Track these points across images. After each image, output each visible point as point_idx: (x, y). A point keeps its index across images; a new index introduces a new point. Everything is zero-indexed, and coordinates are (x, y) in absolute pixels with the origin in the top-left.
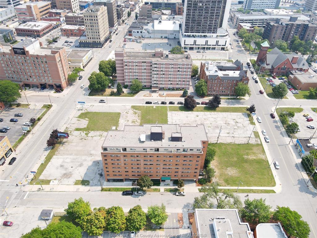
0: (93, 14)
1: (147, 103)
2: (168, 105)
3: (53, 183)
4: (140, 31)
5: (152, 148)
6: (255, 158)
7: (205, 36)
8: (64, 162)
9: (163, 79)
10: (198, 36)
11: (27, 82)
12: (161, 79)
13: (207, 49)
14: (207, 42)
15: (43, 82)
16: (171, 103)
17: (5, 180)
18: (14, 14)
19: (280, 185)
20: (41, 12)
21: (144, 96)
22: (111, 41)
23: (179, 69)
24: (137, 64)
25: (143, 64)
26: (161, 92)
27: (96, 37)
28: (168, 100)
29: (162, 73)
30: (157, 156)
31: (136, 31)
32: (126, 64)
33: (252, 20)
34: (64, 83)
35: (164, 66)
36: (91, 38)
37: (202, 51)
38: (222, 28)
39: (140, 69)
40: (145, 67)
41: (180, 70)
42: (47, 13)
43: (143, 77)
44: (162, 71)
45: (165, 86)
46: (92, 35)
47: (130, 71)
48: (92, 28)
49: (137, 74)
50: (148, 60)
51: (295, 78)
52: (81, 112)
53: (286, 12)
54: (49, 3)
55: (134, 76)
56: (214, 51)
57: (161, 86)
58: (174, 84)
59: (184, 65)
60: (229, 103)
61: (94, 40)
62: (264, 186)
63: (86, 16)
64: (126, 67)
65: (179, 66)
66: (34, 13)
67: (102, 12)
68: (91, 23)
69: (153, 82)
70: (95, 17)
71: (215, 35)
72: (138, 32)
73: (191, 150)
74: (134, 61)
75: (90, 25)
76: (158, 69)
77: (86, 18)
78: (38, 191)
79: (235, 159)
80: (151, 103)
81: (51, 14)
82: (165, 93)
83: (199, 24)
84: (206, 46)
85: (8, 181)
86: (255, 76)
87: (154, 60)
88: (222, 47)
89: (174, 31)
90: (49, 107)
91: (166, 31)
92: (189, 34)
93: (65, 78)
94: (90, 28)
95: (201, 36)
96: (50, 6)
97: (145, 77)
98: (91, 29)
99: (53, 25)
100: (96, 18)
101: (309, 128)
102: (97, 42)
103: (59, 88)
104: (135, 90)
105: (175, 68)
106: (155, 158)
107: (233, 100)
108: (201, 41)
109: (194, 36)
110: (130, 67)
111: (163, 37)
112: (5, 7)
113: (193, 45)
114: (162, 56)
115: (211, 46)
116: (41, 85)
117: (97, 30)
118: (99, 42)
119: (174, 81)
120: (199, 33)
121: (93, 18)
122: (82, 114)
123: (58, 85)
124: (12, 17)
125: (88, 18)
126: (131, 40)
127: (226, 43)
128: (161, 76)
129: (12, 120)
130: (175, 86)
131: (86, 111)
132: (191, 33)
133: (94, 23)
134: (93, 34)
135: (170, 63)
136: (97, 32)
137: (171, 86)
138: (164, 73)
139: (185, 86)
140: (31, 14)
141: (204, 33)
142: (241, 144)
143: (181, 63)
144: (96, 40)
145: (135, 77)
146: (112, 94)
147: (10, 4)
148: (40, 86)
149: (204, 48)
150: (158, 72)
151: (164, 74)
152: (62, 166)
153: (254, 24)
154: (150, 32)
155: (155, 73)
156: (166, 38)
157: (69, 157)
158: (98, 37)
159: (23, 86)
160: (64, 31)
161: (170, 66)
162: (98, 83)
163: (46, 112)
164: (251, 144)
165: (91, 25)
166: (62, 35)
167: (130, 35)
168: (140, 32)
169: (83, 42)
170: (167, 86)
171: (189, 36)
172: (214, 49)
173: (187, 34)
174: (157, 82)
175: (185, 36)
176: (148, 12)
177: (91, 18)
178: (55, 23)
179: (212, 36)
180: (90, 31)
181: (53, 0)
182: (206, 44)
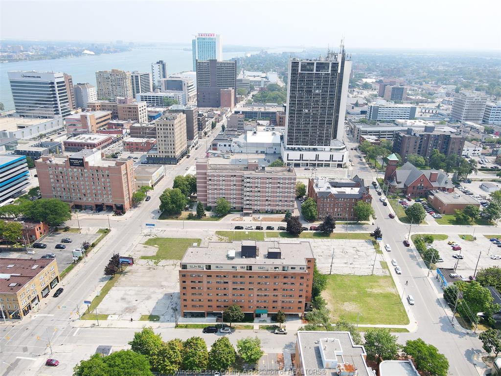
0: (168, 122)
1: (237, 228)
2: (265, 230)
3: (112, 318)
4: (227, 144)
5: (243, 266)
6: (381, 291)
7: (314, 150)
8: (125, 294)
9: (259, 198)
10: (306, 150)
11: (79, 202)
12: (256, 198)
13: (319, 165)
14: (317, 156)
15: (100, 201)
16: (269, 228)
17: (49, 314)
18: (61, 126)
19: (416, 323)
20: (97, 123)
21: (233, 220)
22: (188, 157)
23: (278, 185)
24: (224, 178)
25: (232, 179)
26: (256, 216)
27: (170, 150)
28: (265, 225)
29: (256, 189)
30: (250, 277)
31: (222, 144)
32: (210, 178)
33: (379, 132)
34: (127, 204)
35: (259, 180)
36: (164, 152)
37: (311, 168)
38: (337, 140)
39: (227, 185)
40: (235, 183)
41: (281, 186)
42: (105, 125)
43: (232, 196)
44: (257, 187)
45: (261, 208)
46: (165, 148)
47: (215, 187)
48: (166, 139)
49: (224, 191)
50: (238, 173)
51: (436, 199)
52: (149, 237)
53: (424, 123)
54: (109, 112)
55: (220, 194)
56: (328, 168)
57: (256, 208)
58: (273, 205)
59: (285, 179)
60: (346, 229)
61: (167, 154)
62: (394, 324)
64: (210, 182)
65: (279, 181)
66: (89, 124)
67: (180, 120)
68: (164, 133)
69: (245, 203)
70: (171, 125)
71: (327, 148)
72: (225, 145)
73: (292, 268)
74: (221, 174)
75: (163, 135)
76: (251, 185)
77: (159, 127)
78: (92, 327)
79: (355, 293)
80: (242, 228)
81: (110, 126)
82: (262, 216)
83: (306, 134)
84: (317, 162)
85: (53, 315)
86: (383, 197)
87: (247, 173)
88: (337, 163)
89: (274, 143)
90: (106, 231)
91: (263, 144)
93: (129, 197)
94: (163, 139)
95: (309, 150)
97: (235, 196)
98: (165, 141)
99: (112, 138)
100: (171, 128)
101: (455, 257)
102: (170, 157)
103: (120, 210)
104: (221, 212)
105: (274, 183)
106: (247, 280)
107: (353, 226)
108: (309, 156)
109: (299, 149)
110: (215, 183)
111: (259, 152)
112: (50, 118)
113: (300, 160)
114: (257, 169)
115: (324, 162)
116: (97, 206)
117: (172, 141)
118: (173, 157)
119: (273, 201)
120: (306, 145)
121: (168, 127)
122: (150, 240)
123: (119, 205)
124: (58, 130)
125: (162, 127)
126: (216, 155)
127: (343, 159)
128: (256, 194)
129: (58, 247)
130: (274, 208)
131: (155, 237)
132: (296, 145)
133: (169, 134)
134: (166, 146)
135: (268, 176)
136: (172, 145)
137: (269, 208)
138: (259, 189)
139: (288, 208)
140: (85, 126)
141: (313, 145)
142: (362, 276)
143: (282, 177)
144: (170, 155)
145: (221, 196)
146: (190, 217)
147: (58, 114)
148: (95, 208)
149: (314, 165)
150: (251, 189)
151: (259, 191)
152: (123, 299)
153: (381, 136)
154: (242, 145)
155: (248, 189)
156: (262, 152)
157: (133, 288)
158: (173, 151)
159: (72, 207)
160: (128, 144)
161: (268, 181)
162: (173, 202)
163: (102, 238)
164: (376, 276)
165: (165, 135)
166: (125, 150)
167: (215, 149)
168: (227, 146)
169: (153, 156)
170: (263, 208)
171: (294, 149)
172: (328, 165)
174: (251, 203)
175: (288, 149)
176: (239, 123)
177: (165, 127)
178: (115, 135)
179: (325, 149)
180: (163, 142)
181: (114, 110)
182: (316, 159)
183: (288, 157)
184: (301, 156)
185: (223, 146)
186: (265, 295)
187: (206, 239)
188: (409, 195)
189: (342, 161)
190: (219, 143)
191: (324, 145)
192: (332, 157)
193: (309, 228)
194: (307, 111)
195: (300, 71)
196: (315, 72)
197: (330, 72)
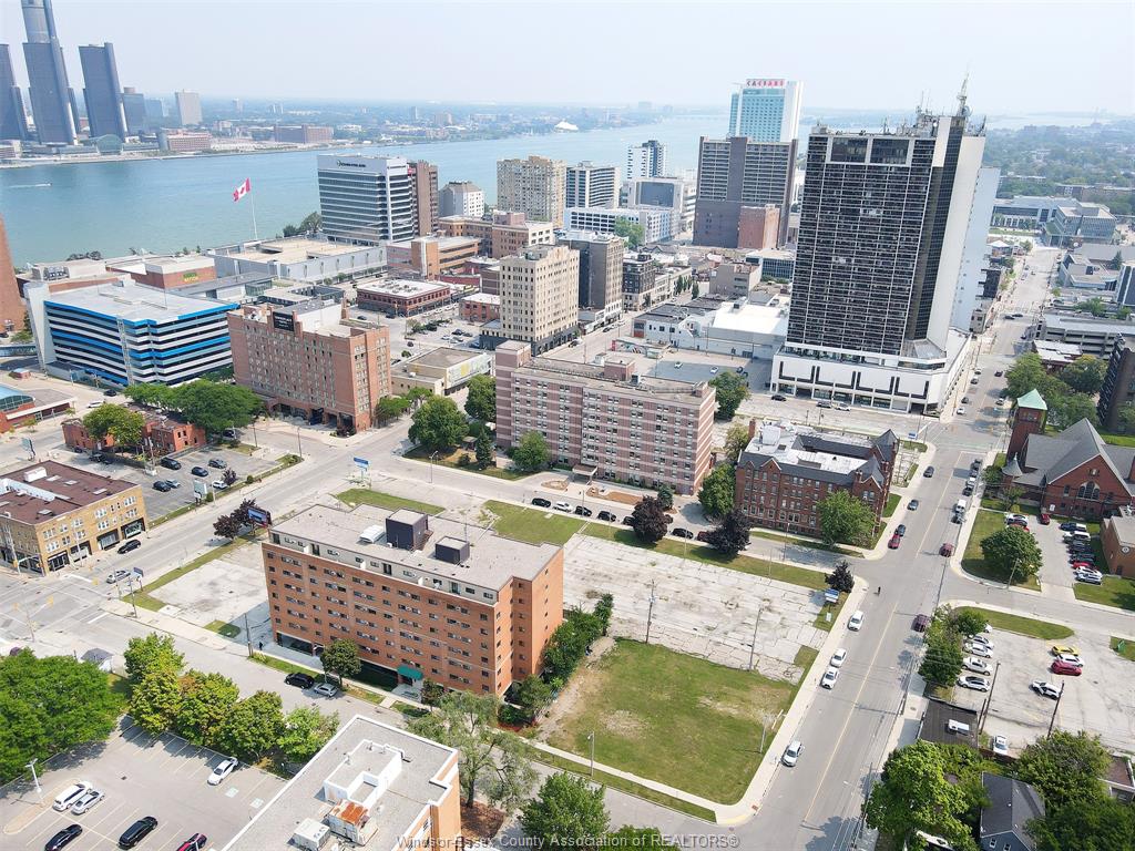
0: (529, 264)
1: (537, 502)
2: (593, 519)
3: (167, 612)
4: (667, 326)
5: (377, 561)
6: (734, 712)
7: (856, 360)
8: (224, 577)
9: (614, 446)
10: (834, 357)
11: (287, 400)
12: (608, 445)
13: (860, 400)
14: (856, 377)
15: (317, 405)
16: (603, 515)
17: (87, 577)
18: (384, 263)
19: (755, 807)
20: (442, 261)
21: (547, 485)
22: (575, 344)
23: (658, 422)
24: (545, 390)
25: (562, 392)
26: (596, 485)
27: (524, 325)
28: (597, 505)
29: (609, 425)
30: (384, 588)
31: (657, 324)
32: (517, 385)
34: (361, 412)
35: (616, 405)
37: (836, 404)
38: (926, 343)
39: (552, 407)
40: (567, 403)
41: (664, 424)
43: (561, 432)
44: (609, 420)
45: (619, 469)
46: (516, 319)
47: (528, 407)
48: (518, 299)
49: (545, 420)
50: (576, 382)
52: (355, 486)
54: (478, 240)
55: (536, 424)
56: (882, 411)
57: (608, 467)
58: (645, 469)
59: (673, 409)
60: (788, 553)
62: (694, 792)
63: (506, 269)
64: (517, 395)
65: (659, 412)
66: (424, 261)
67: (556, 261)
68: (515, 286)
69: (585, 452)
70: (529, 271)
71: (891, 360)
72: (662, 329)
73: (468, 590)
74: (540, 380)
75: (512, 290)
76: (599, 413)
77: (506, 273)
78: (126, 617)
79: (666, 696)
80: (547, 504)
81: (467, 267)
82: (610, 488)
83: (836, 319)
84: (854, 392)
85: (90, 581)
86: (971, 501)
87: (591, 385)
88: (911, 400)
89: (776, 336)
90: (295, 460)
91: (751, 334)
92: (803, 346)
93: (370, 403)
94: (512, 298)
95: (843, 359)
96: (475, 249)
97: (567, 434)
98: (515, 303)
99: (452, 292)
100: (529, 275)
101: (1036, 690)
102: (523, 339)
103: (346, 427)
104: (529, 462)
105: (648, 417)
107: (815, 551)
108: (836, 373)
109: (817, 355)
110: (528, 397)
112: (372, 244)
113: (810, 381)
114: (623, 379)
115: (873, 394)
116: (314, 412)
117: (529, 305)
118: (529, 339)
119: (647, 458)
120: (836, 346)
121: (523, 275)
122: (353, 491)
123: (346, 417)
124: (379, 269)
125: (512, 274)
126: (632, 347)
127: (926, 390)
128: (608, 435)
129: (196, 472)
130: (647, 475)
131: (367, 487)
132: (811, 343)
133: (523, 288)
134: (516, 315)
135: (636, 399)
136: (529, 313)
137: (637, 474)
138: (615, 426)
139: (680, 481)
140: (418, 265)
141: (855, 349)
142: (724, 666)
143: (667, 404)
144: (523, 334)
145: (539, 428)
146: (464, 464)
147: (386, 238)
148: (309, 415)
149: (847, 398)
150: (598, 423)
151: (615, 431)
152: (213, 584)
154: (701, 331)
155: (592, 422)
157: (242, 569)
158: (529, 325)
159: (275, 408)
160: (468, 306)
161: (634, 408)
163: (283, 468)
164: (759, 675)
165: (517, 291)
166: (461, 317)
167: (639, 335)
168: (667, 330)
169: (490, 334)
170: (624, 470)
171: (803, 354)
172: (885, 404)
173: (795, 345)
174: (597, 453)
175: (791, 351)
176: (737, 283)
177: (518, 274)
178: (461, 287)
179: (883, 360)
180: (512, 306)
181: (487, 236)
182: (853, 385)
183: (781, 371)
184: (816, 372)
185: (658, 329)
186: (416, 638)
187: (456, 512)
188: (1052, 508)
189: (924, 397)
190: (649, 323)
191: (884, 352)
192: (895, 382)
193: (696, 535)
194: (842, 261)
195: (828, 161)
196: (867, 162)
197: (908, 164)
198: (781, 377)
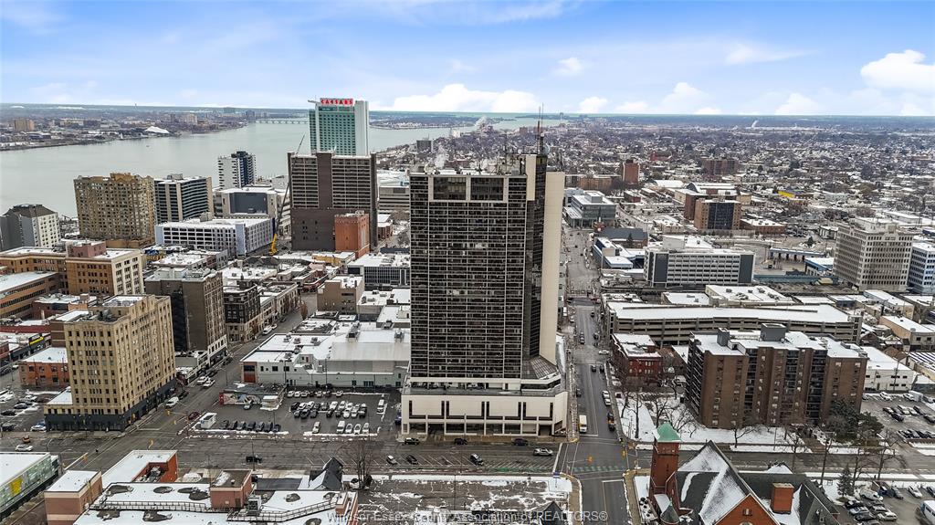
13: (491, 428)
27: (104, 396)
31: (269, 365)
33: (660, 323)
42: (24, 308)
46: (93, 391)
48: (93, 367)
54: (49, 275)
61: (96, 407)
63: (74, 334)
68: (87, 353)
70: (105, 334)
71: (514, 384)
77: (74, 339)
83: (457, 350)
84: (485, 422)
89: (395, 362)
92: (429, 380)
95: (468, 389)
96: (45, 286)
100: (106, 339)
108: (466, 405)
111: (360, 383)
113: (441, 417)
115: (504, 422)
118: (113, 412)
121: (97, 339)
125: (82, 339)
126: (243, 397)
127: (551, 412)
132: (435, 376)
133: (99, 354)
134: (94, 386)
136: (110, 382)
141: (478, 376)
144: (104, 407)
149: (478, 428)
153: (666, 333)
154: (317, 366)
156: (368, 384)
158: (112, 397)
160: (31, 369)
165: (91, 358)
166: (24, 382)
167: (249, 378)
168: (281, 369)
169: (59, 412)
171: (429, 388)
172: (516, 429)
173: (420, 380)
176: (345, 298)
177: (90, 339)
178: (26, 338)
180: (86, 377)
181: (60, 269)
182: (483, 415)
183: (411, 410)
184: (445, 406)
185: (270, 369)
189: (550, 418)
190: (259, 364)
191: (505, 376)
192: (522, 408)
194: (456, 293)
195: (431, 199)
196: (468, 199)
197: (506, 200)
198: (411, 417)
